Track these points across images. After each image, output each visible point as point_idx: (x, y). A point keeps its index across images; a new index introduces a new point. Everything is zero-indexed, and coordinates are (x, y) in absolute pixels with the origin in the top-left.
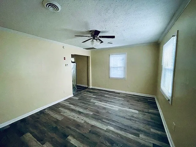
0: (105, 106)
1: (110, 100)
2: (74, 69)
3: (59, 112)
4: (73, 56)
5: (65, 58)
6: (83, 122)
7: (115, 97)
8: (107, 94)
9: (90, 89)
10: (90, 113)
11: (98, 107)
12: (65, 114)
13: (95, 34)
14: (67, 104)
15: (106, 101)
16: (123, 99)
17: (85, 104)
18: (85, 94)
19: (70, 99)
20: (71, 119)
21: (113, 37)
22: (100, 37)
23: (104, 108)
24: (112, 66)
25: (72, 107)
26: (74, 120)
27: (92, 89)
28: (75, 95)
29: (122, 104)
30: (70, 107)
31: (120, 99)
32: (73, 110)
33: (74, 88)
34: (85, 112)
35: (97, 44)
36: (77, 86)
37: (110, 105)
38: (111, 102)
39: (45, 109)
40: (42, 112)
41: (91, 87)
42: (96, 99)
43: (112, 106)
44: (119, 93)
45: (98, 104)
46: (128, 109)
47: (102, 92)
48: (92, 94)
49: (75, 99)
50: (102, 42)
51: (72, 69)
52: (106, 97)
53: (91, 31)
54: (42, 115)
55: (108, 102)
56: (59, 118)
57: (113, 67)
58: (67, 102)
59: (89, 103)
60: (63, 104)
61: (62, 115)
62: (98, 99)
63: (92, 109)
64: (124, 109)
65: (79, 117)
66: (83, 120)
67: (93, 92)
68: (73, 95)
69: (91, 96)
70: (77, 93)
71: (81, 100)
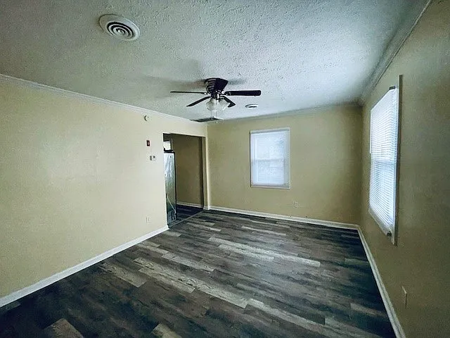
0: (241, 252)
1: (254, 238)
2: (171, 167)
3: (135, 269)
4: (167, 137)
5: (148, 142)
7: (266, 231)
8: (247, 223)
9: (207, 212)
10: (209, 269)
11: (228, 254)
12: (149, 273)
13: (216, 87)
14: (154, 248)
15: (245, 241)
16: (285, 235)
17: (197, 247)
18: (196, 224)
19: (161, 236)
20: (163, 284)
21: (257, 93)
22: (227, 93)
23: (241, 257)
24: (256, 158)
25: (167, 255)
26: (171, 287)
27: (212, 212)
28: (171, 228)
29: (282, 246)
30: (162, 254)
31: (278, 234)
32: (165, 263)
33: (169, 210)
34: (197, 266)
35: (220, 110)
36: (178, 207)
37: (254, 249)
38: (255, 241)
39: (102, 262)
40: (96, 268)
41: (209, 208)
42: (222, 234)
43: (258, 250)
44: (275, 221)
45: (226, 248)
46: (295, 259)
47: (235, 218)
48: (212, 224)
50: (232, 104)
51: (166, 166)
52: (244, 231)
53: (207, 80)
54: (95, 275)
56: (136, 282)
57: (259, 161)
58: (155, 245)
59: (205, 245)
60: (146, 249)
61: (143, 275)
62: (225, 234)
63: (212, 258)
64: (288, 257)
65: (182, 278)
66: (191, 285)
67: (215, 219)
68: (167, 228)
69: (209, 228)
70: (179, 222)
71: (187, 237)
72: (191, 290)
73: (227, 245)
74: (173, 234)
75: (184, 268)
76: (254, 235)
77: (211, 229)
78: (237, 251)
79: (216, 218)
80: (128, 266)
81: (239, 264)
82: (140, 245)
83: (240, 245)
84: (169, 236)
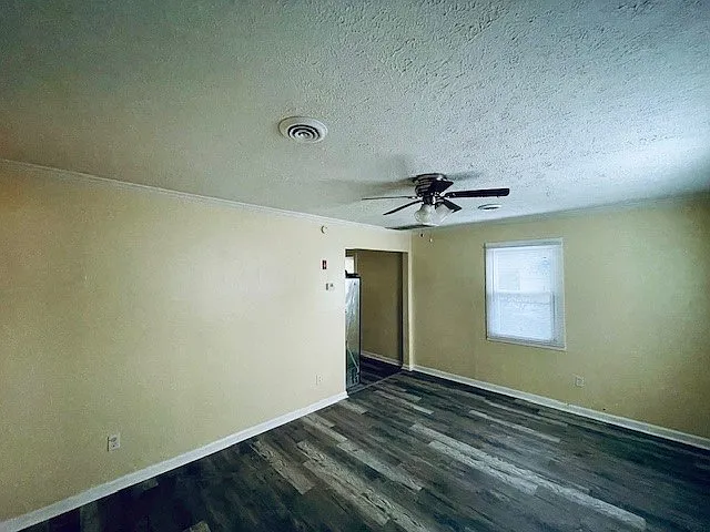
0: (472, 464)
1: (495, 437)
2: (354, 300)
3: (298, 459)
4: (349, 253)
5: (324, 262)
6: (385, 521)
7: (516, 427)
8: (481, 406)
9: (407, 373)
10: (413, 486)
11: (445, 461)
12: (319, 471)
13: (431, 188)
14: (324, 427)
15: (477, 440)
16: (557, 440)
17: (393, 438)
18: (387, 393)
19: (335, 407)
20: (340, 497)
22: (451, 195)
23: (472, 473)
24: (497, 290)
25: (346, 445)
26: (350, 505)
27: (416, 375)
28: (353, 396)
29: (551, 465)
30: (338, 442)
31: (544, 436)
32: (343, 458)
33: (349, 365)
34: (391, 474)
36: (362, 359)
37: (496, 462)
38: (497, 445)
39: (254, 439)
40: (245, 447)
41: (412, 367)
42: (436, 421)
43: (505, 465)
44: (535, 409)
45: (442, 448)
46: (584, 499)
47: (458, 391)
48: (417, 399)
49: (353, 413)
50: (456, 208)
51: (347, 298)
52: (477, 420)
54: (246, 459)
55: (485, 445)
56: (301, 484)
57: (501, 295)
58: (327, 423)
59: (405, 437)
60: (314, 429)
61: (308, 474)
62: (441, 422)
63: (419, 464)
64: (568, 491)
65: (368, 492)
66: (382, 509)
67: (421, 390)
68: (345, 395)
69: (412, 405)
70: (362, 387)
71: (376, 417)
72: (382, 520)
73: (443, 444)
74: (354, 408)
75: (372, 475)
76: (495, 431)
77: (416, 407)
78: (461, 458)
79: (423, 386)
80: (288, 452)
81: (467, 485)
82: (306, 420)
83: (466, 448)
84: (349, 411)
